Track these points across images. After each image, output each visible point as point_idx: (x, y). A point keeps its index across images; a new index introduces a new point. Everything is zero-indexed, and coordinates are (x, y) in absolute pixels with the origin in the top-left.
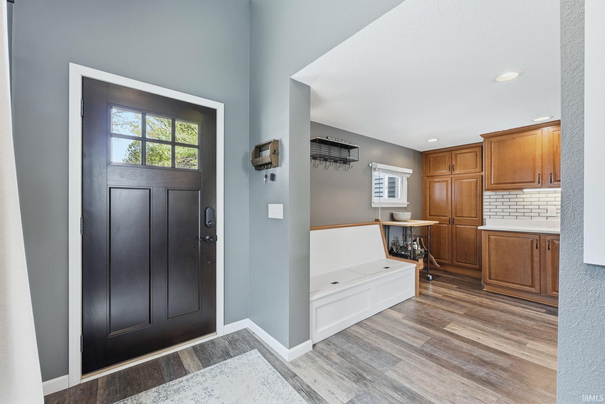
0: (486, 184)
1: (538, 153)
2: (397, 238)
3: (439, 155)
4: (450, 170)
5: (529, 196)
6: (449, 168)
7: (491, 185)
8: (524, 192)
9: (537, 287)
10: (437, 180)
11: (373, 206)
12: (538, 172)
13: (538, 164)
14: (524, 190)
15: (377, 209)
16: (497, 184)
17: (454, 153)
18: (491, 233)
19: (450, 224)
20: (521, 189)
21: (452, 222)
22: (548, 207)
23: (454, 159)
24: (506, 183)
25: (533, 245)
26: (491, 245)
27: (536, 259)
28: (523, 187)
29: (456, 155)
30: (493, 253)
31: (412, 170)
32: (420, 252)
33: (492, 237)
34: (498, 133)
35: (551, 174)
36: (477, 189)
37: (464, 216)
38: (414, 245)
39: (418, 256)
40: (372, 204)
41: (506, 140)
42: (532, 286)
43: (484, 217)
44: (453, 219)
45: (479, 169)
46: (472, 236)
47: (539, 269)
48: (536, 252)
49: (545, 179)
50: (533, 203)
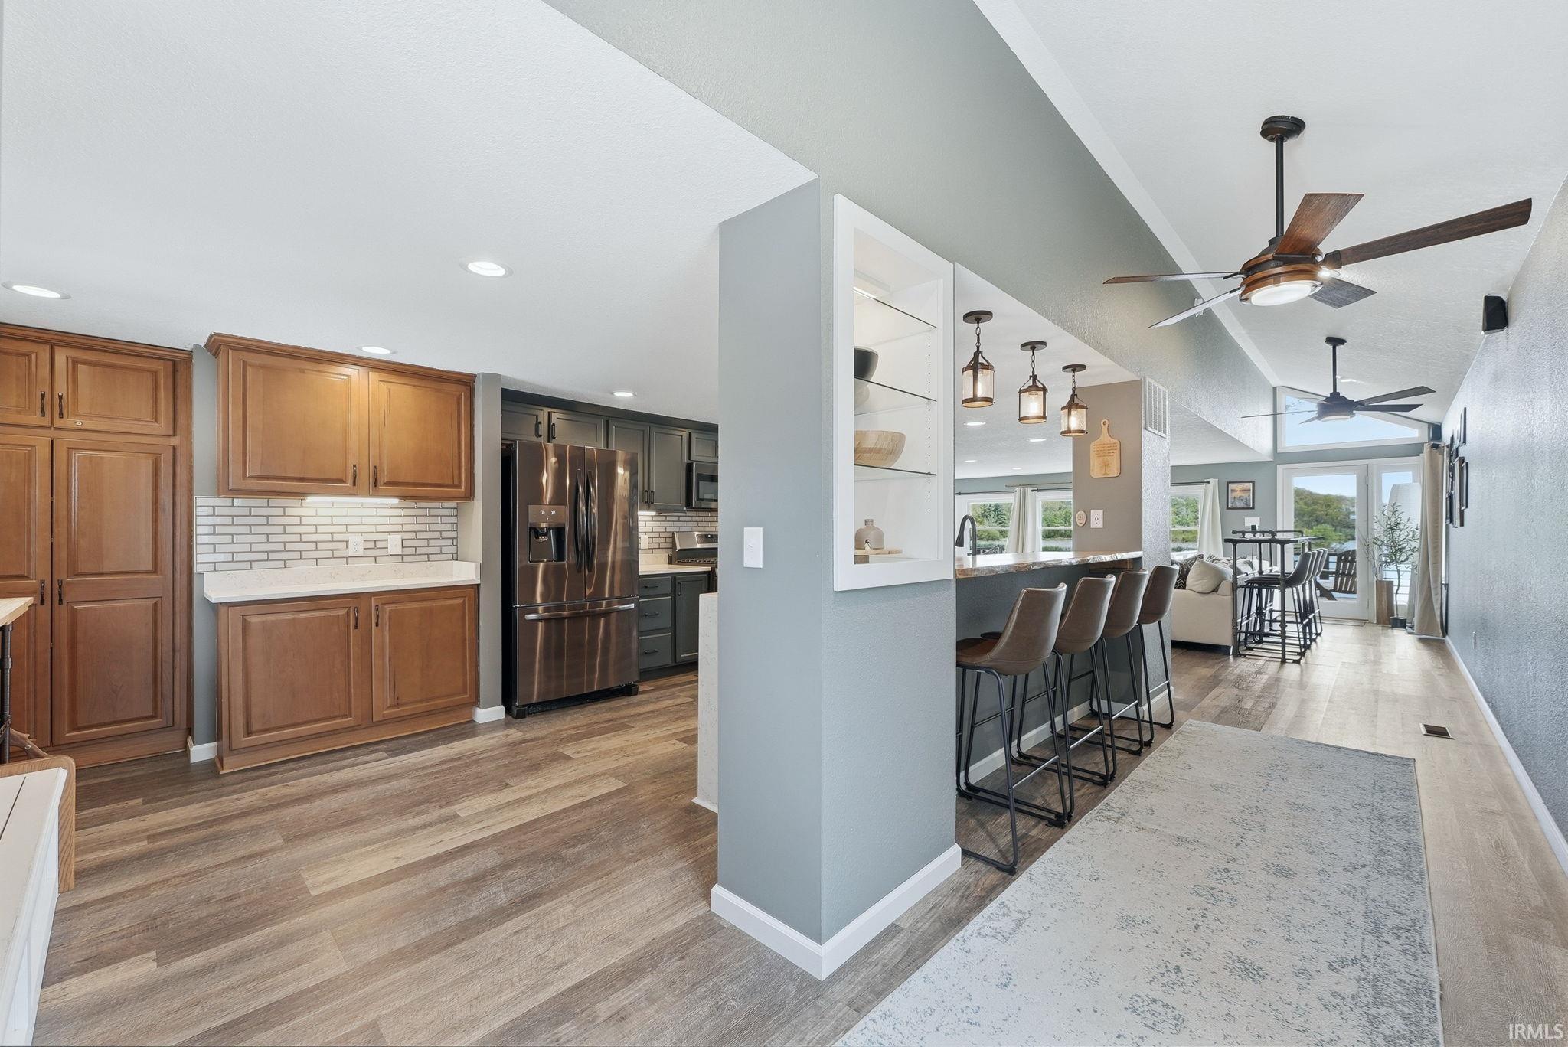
1: (353, 418)
4: (43, 412)
5: (314, 512)
6: (42, 405)
7: (244, 478)
12: (352, 460)
13: (353, 443)
16: (260, 478)
17: (63, 353)
18: (251, 609)
19: (43, 603)
20: (301, 494)
21: (52, 595)
22: (349, 537)
23: (64, 374)
25: (349, 622)
26: (252, 642)
27: (355, 650)
30: (256, 660)
33: (256, 620)
35: (376, 468)
37: (106, 570)
42: (348, 713)
43: (197, 568)
44: (60, 585)
45: (164, 425)
48: (355, 636)
49: (364, 477)
50: (321, 529)
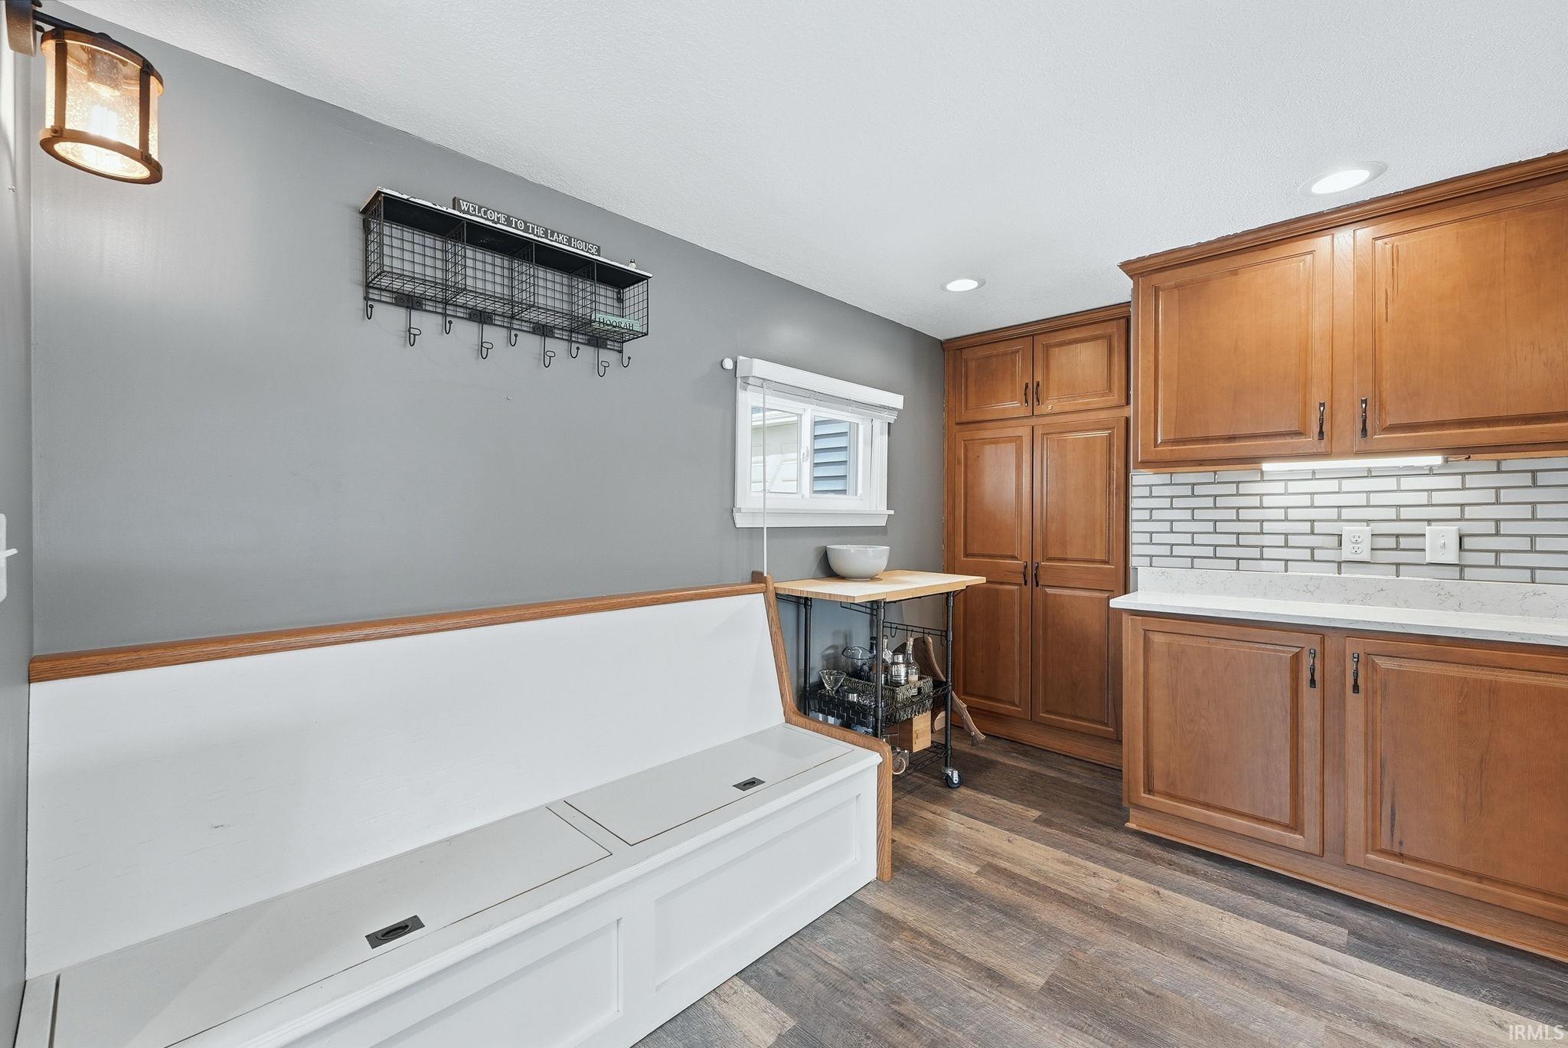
0: (1139, 448)
1: (1319, 323)
2: (847, 637)
3: (995, 352)
4: (1027, 402)
5: (1279, 487)
6: (1025, 394)
7: (1156, 445)
8: (1262, 473)
9: (1312, 830)
10: (987, 434)
11: (741, 522)
12: (1318, 395)
13: (1319, 367)
14: (1266, 466)
15: (754, 532)
16: (1176, 442)
17: (1041, 340)
18: (1154, 623)
19: (1026, 584)
20: (1254, 460)
21: (1032, 576)
22: (1344, 527)
23: (1041, 362)
24: (1206, 440)
25: (1298, 672)
26: (1156, 667)
27: (1310, 724)
28: (1260, 454)
29: (1047, 348)
30: (1159, 694)
31: (901, 397)
32: (914, 692)
33: (1158, 639)
34: (1184, 254)
35: (1365, 402)
36: (1110, 467)
37: (1069, 556)
38: (894, 668)
39: (905, 706)
40: (736, 514)
41: (1207, 280)
42: (1295, 826)
43: (1134, 562)
44: (1037, 568)
45: (1116, 397)
46: (1094, 625)
47: (1318, 763)
48: (1310, 699)
49: (1346, 420)
50: (1293, 514)
